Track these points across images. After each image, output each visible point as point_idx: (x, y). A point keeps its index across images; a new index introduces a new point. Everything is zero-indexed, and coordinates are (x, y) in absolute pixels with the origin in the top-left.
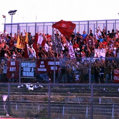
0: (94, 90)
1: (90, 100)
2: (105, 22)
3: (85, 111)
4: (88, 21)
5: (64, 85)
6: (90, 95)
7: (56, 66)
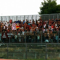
0: (27, 46)
1: (25, 50)
2: (32, 16)
3: (23, 55)
4: (25, 16)
5: (14, 44)
6: (26, 48)
7: (11, 35)
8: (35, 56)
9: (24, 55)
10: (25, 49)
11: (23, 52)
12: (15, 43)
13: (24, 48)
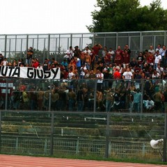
8: (77, 146)
9: (46, 145)
10: (48, 129)
11: (43, 136)
12: (21, 111)
13: (45, 125)
